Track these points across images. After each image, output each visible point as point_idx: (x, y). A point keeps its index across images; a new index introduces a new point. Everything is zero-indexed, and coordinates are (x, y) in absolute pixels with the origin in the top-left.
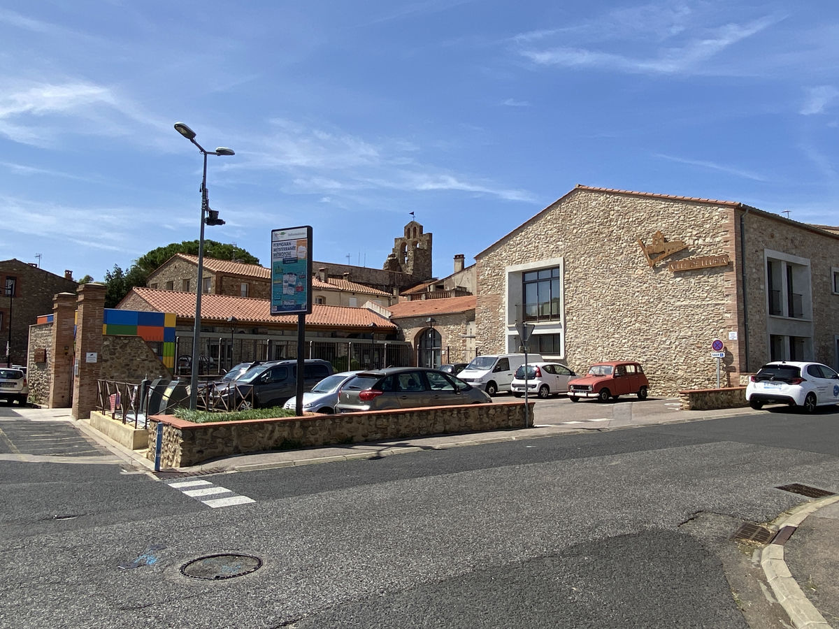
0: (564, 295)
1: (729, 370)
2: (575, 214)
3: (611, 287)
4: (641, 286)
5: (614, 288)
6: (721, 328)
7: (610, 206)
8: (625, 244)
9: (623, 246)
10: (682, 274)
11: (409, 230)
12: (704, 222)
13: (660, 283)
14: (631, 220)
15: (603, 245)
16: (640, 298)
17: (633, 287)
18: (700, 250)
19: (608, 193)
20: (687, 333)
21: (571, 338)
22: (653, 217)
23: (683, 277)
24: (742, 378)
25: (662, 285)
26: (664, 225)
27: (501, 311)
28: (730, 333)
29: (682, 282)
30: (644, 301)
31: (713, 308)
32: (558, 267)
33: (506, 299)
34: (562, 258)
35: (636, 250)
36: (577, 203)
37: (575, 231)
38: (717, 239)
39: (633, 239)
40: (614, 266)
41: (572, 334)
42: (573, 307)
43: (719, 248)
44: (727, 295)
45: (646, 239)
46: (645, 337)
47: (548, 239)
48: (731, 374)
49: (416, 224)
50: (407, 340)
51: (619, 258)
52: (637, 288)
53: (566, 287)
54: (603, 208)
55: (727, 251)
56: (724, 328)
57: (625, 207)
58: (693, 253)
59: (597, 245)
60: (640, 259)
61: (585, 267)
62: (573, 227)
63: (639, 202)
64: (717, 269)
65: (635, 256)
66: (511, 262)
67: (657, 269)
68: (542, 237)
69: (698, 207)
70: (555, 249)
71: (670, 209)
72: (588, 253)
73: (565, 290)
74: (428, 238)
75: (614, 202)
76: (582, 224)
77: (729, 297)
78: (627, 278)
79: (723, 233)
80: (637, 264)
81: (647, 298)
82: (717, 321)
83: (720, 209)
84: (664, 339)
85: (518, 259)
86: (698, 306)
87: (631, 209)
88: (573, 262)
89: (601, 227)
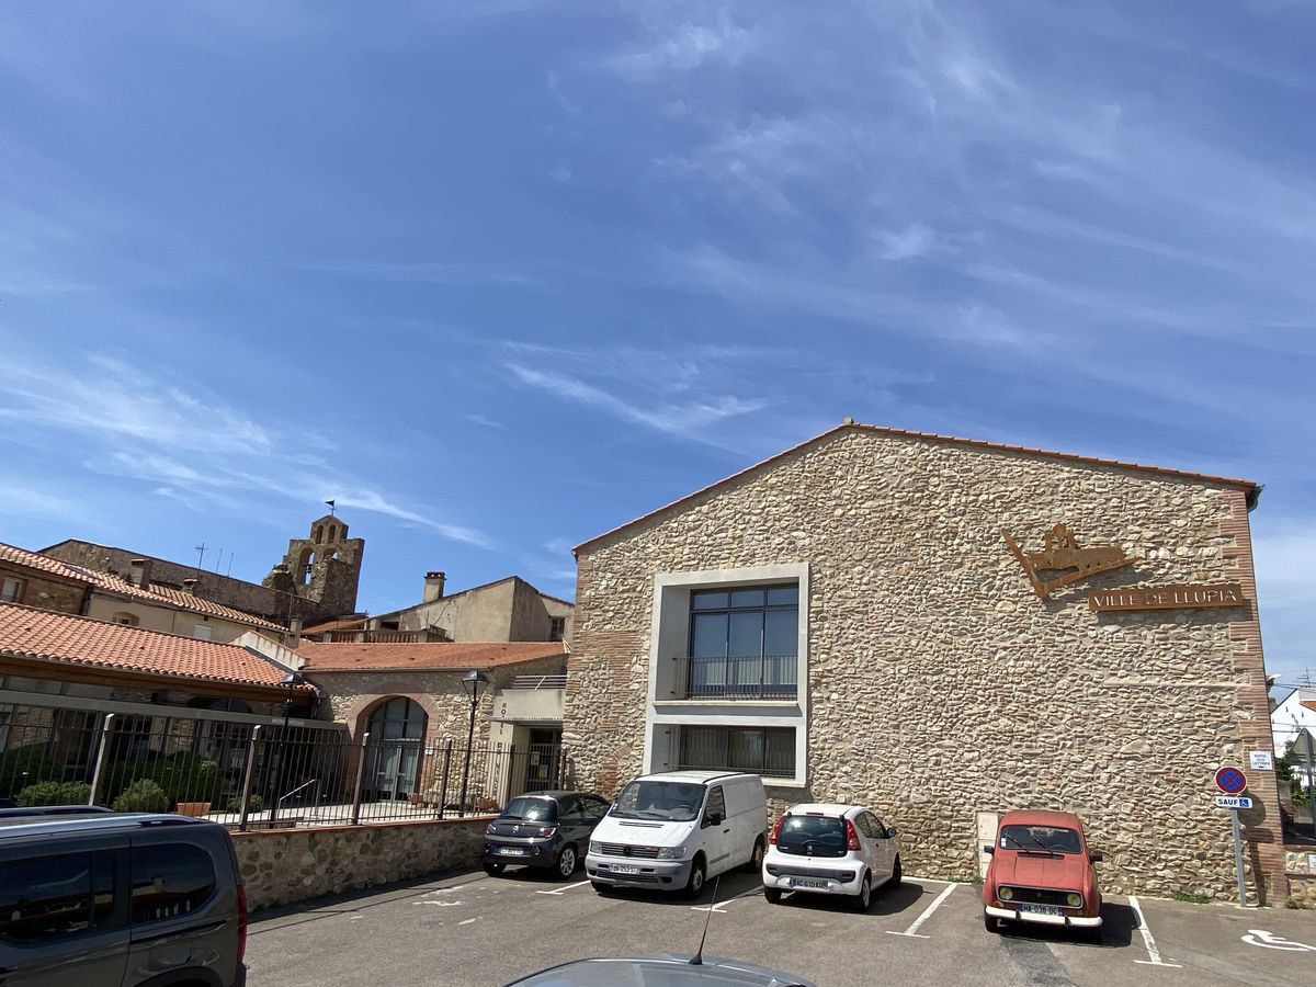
0: (809, 644)
1: (1254, 836)
2: (841, 478)
3: (931, 634)
4: (1011, 637)
5: (942, 636)
6: (1227, 741)
7: (929, 468)
8: (968, 546)
9: (963, 550)
10: (1121, 619)
11: (321, 528)
12: (1170, 514)
13: (1063, 634)
14: (981, 498)
15: (910, 545)
16: (1012, 663)
17: (991, 638)
18: (1162, 571)
19: (925, 439)
20: (1139, 746)
21: (826, 740)
22: (1041, 495)
23: (1122, 625)
24: (1291, 858)
25: (1066, 638)
26: (1069, 514)
27: (638, 668)
28: (1252, 754)
29: (1121, 634)
30: (1021, 670)
31: (1203, 697)
32: (793, 584)
33: (651, 643)
34: (806, 564)
35: (997, 562)
36: (847, 455)
37: (839, 512)
38: (1206, 551)
39: (990, 538)
40: (941, 590)
41: (826, 732)
42: (830, 671)
43: (1211, 569)
44: (1240, 671)
45: (1023, 540)
46: (1025, 750)
47: (769, 524)
48: (1261, 846)
49: (336, 521)
50: (338, 720)
51: (956, 574)
52: (1002, 640)
53: (813, 626)
54: (913, 470)
55: (1234, 576)
56: (1235, 741)
57: (969, 470)
58: (1146, 575)
59: (896, 544)
60: (1007, 580)
61: (863, 588)
62: (834, 503)
63: (1004, 463)
64: (1212, 614)
65: (996, 572)
66: (672, 566)
67: (1052, 605)
68: (754, 518)
69: (1153, 483)
70: (784, 545)
71: (1083, 482)
72: (872, 559)
73: (810, 632)
74: (356, 547)
75: (940, 459)
76: (857, 500)
77: (1244, 676)
78: (974, 619)
79: (1221, 540)
80: (999, 589)
81: (1027, 663)
82: (1216, 726)
83: (1209, 491)
84: (1077, 758)
85: (689, 559)
86: (1163, 690)
87: (983, 477)
88: (832, 576)
89: (906, 508)
